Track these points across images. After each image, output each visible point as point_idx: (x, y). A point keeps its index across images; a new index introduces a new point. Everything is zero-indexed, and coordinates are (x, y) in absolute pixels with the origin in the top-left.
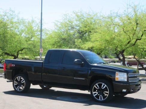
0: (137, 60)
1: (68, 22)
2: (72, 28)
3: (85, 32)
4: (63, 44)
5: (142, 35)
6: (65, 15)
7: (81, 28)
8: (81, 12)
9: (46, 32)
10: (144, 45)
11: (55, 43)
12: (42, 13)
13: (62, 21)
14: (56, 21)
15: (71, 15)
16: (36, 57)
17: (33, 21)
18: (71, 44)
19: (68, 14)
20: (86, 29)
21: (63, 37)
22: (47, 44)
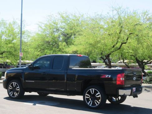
0: (126, 65)
1: (52, 24)
2: (57, 30)
3: (70, 35)
4: (47, 47)
5: (128, 38)
6: (49, 16)
7: (66, 30)
8: (66, 13)
9: (28, 34)
10: (130, 49)
11: (39, 46)
12: (22, 14)
13: (45, 23)
14: (40, 22)
15: (56, 16)
16: (18, 61)
17: (14, 23)
18: (56, 48)
19: (52, 15)
20: (72, 31)
21: (47, 40)
22: (29, 47)
